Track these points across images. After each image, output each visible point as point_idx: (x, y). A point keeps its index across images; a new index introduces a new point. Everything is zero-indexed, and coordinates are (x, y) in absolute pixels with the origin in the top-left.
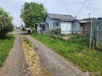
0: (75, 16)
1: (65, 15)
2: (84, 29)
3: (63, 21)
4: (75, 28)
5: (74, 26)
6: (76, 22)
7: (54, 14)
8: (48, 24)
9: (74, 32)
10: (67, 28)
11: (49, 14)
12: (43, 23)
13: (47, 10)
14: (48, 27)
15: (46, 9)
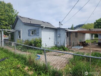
0: (60, 22)
1: (43, 22)
2: (70, 39)
3: (45, 27)
4: (60, 38)
5: (58, 36)
6: (61, 31)
7: (29, 19)
8: (19, 32)
9: (59, 45)
10: (50, 39)
11: (21, 17)
12: (11, 30)
13: (18, 12)
14: (20, 36)
15: (16, 11)
